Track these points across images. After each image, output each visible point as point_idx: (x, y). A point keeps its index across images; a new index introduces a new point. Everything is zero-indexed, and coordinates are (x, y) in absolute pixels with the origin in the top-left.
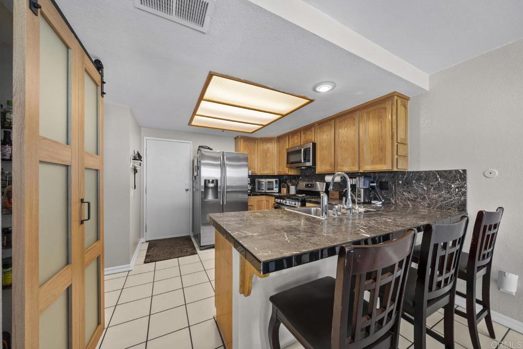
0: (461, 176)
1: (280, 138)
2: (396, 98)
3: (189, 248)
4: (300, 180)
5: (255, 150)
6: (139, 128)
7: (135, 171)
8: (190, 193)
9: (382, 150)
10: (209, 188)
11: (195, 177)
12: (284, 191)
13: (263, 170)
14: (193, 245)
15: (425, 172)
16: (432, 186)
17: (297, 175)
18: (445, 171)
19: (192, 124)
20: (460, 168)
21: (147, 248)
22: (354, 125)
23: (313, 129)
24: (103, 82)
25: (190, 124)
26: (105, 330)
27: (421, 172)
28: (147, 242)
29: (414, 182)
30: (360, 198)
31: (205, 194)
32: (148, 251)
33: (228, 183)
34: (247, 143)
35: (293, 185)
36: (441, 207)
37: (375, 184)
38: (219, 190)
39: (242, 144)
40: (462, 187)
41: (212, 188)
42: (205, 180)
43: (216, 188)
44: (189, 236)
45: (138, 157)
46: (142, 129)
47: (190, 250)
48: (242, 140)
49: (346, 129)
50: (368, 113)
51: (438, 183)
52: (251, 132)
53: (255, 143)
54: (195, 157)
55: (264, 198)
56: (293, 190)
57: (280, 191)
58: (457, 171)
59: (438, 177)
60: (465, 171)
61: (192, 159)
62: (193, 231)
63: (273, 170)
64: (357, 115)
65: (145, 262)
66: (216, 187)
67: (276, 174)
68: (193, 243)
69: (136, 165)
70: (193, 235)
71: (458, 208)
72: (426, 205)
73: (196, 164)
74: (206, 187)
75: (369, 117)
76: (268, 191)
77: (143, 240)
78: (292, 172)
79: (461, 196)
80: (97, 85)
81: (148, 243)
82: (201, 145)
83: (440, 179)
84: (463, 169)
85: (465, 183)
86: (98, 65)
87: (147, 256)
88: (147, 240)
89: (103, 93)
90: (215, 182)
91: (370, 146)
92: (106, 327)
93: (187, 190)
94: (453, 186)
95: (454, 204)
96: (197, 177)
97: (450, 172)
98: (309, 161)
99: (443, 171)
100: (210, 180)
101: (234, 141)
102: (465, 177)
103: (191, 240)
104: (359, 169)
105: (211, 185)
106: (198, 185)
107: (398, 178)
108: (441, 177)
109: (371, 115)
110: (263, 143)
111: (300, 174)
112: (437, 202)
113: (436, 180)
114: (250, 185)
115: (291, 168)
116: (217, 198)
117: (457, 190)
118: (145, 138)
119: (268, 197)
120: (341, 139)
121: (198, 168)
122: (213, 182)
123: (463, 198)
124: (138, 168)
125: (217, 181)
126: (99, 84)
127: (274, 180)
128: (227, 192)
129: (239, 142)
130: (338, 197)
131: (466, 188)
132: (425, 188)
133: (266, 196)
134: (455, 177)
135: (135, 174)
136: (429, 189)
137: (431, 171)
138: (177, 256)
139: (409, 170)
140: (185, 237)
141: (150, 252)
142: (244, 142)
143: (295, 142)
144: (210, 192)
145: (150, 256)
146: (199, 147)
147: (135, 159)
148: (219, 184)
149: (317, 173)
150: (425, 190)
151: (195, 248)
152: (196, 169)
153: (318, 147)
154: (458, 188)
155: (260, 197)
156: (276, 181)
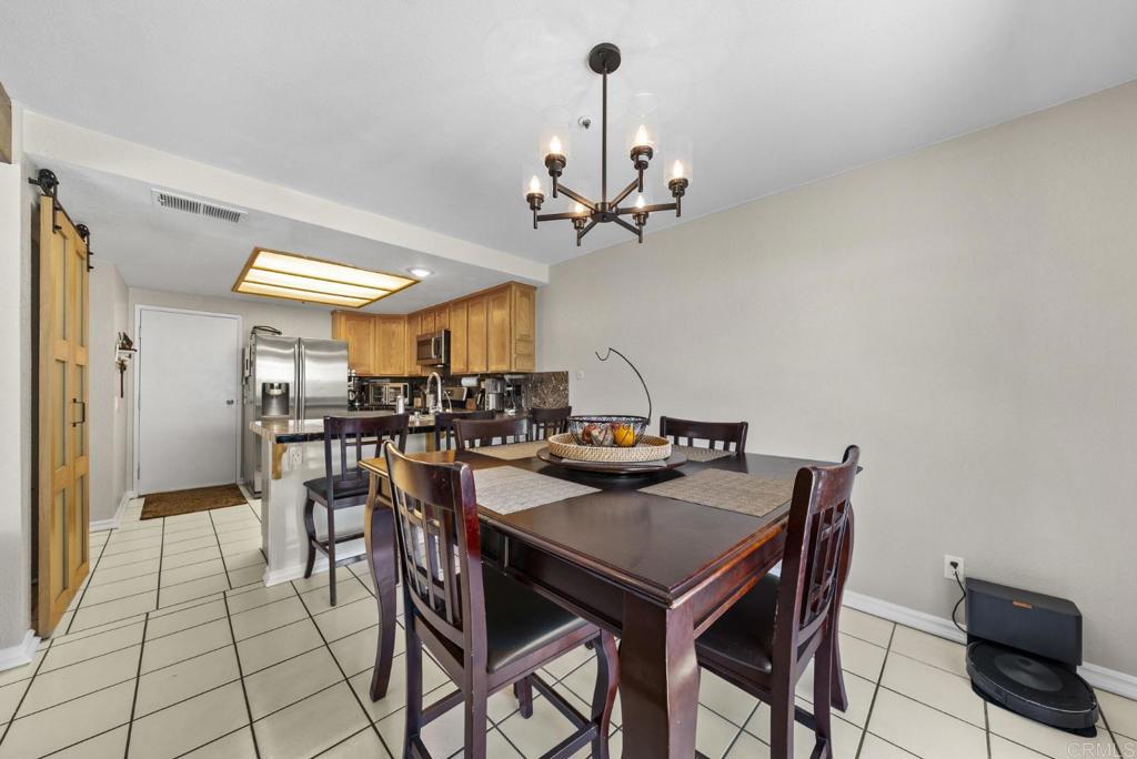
0: (565, 378)
1: (412, 317)
2: (514, 288)
3: (229, 495)
5: (369, 334)
6: (125, 289)
7: (123, 367)
9: (503, 347)
10: (272, 397)
11: (246, 378)
12: (418, 401)
13: (385, 368)
14: (242, 494)
15: (546, 373)
19: (240, 289)
20: (561, 370)
21: (142, 504)
23: (447, 310)
24: (89, 253)
25: (235, 288)
26: (90, 575)
27: (543, 373)
28: (140, 497)
29: (539, 385)
31: (264, 406)
32: (144, 506)
33: (309, 393)
34: (354, 322)
37: (511, 389)
38: (291, 404)
39: (343, 325)
40: (566, 389)
41: (277, 396)
42: (264, 385)
43: (285, 397)
44: (235, 484)
45: (127, 344)
46: (131, 289)
47: (233, 500)
48: (343, 319)
51: (553, 386)
52: (357, 305)
53: (370, 322)
54: (245, 345)
57: (412, 403)
58: (559, 374)
60: (566, 373)
62: (243, 475)
65: (142, 519)
66: (285, 395)
67: (404, 376)
68: (240, 492)
69: (123, 358)
70: (242, 482)
73: (247, 357)
74: (266, 396)
76: (390, 403)
77: (130, 494)
79: (565, 399)
80: (82, 258)
81: (143, 500)
82: (257, 325)
84: (564, 371)
85: (568, 385)
86: (83, 231)
87: (143, 513)
88: (142, 494)
89: (89, 267)
90: (284, 387)
92: (91, 570)
93: (230, 403)
94: (561, 389)
96: (251, 379)
98: (440, 356)
100: (276, 385)
101: (331, 317)
102: (568, 379)
103: (239, 489)
105: (276, 392)
106: (251, 393)
108: (555, 379)
110: (382, 324)
114: (354, 392)
115: (420, 365)
116: (288, 414)
117: (563, 392)
118: (138, 307)
120: (473, 328)
121: (252, 364)
122: (280, 386)
124: (126, 363)
125: (287, 385)
126: (85, 256)
127: (401, 385)
128: (305, 407)
129: (339, 319)
134: (562, 378)
135: (122, 373)
137: (549, 372)
138: (207, 508)
139: (537, 371)
140: (225, 486)
141: (150, 508)
142: (347, 320)
143: (428, 327)
144: (274, 402)
145: (151, 511)
146: (255, 328)
147: (123, 348)
148: (291, 394)
149: (451, 374)
151: (243, 497)
152: (247, 365)
153: (452, 337)
156: (405, 386)
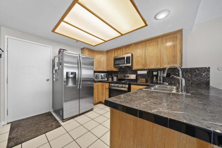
0: (208, 70)
1: (108, 52)
3: (53, 122)
4: (119, 74)
8: (51, 82)
9: (174, 57)
10: (69, 78)
11: (56, 71)
12: (110, 79)
13: (99, 68)
14: (56, 119)
15: (190, 68)
16: (193, 74)
17: (117, 71)
18: (200, 68)
19: (56, 31)
20: (207, 66)
21: (9, 130)
22: (158, 45)
23: (131, 47)
25: (53, 31)
27: (188, 69)
28: (8, 123)
29: (184, 73)
30: (161, 81)
31: (67, 82)
32: (11, 133)
33: (83, 77)
34: (89, 52)
35: (115, 76)
36: (197, 84)
38: (77, 79)
40: (208, 75)
41: (71, 78)
42: (67, 73)
43: (74, 78)
44: (50, 112)
46: (2, 28)
47: (54, 123)
48: (87, 51)
49: (152, 47)
50: (166, 39)
51: (196, 73)
52: (94, 45)
53: (94, 53)
55: (100, 84)
56: (115, 79)
57: (108, 80)
58: (206, 68)
59: (196, 70)
60: (209, 68)
61: (52, 58)
63: (104, 68)
64: (160, 40)
67: (105, 71)
68: (54, 117)
70: (52, 111)
71: (206, 84)
72: (190, 83)
73: (57, 61)
75: (167, 41)
76: (101, 80)
78: (116, 70)
79: (207, 79)
81: (10, 125)
83: (197, 72)
84: (208, 67)
85: (209, 73)
87: (10, 139)
90: (74, 74)
91: (167, 55)
93: (48, 80)
94: (203, 74)
95: (204, 82)
96: (59, 70)
97: (202, 68)
98: (130, 63)
99: (199, 68)
101: (81, 50)
102: (209, 70)
103: (52, 115)
104: (160, 66)
105: (71, 76)
107: (176, 71)
108: (198, 70)
109: (168, 40)
110: (98, 54)
111: (118, 71)
112: (196, 82)
113: (195, 72)
115: (116, 67)
116: (76, 85)
117: (205, 76)
118: (6, 37)
119: (103, 83)
120: (149, 52)
121: (61, 64)
122: (72, 74)
123: (208, 80)
125: (75, 73)
129: (85, 51)
130: (145, 81)
131: (209, 75)
132: (190, 76)
133: (101, 83)
134: (205, 70)
136: (192, 76)
137: (193, 68)
138: (44, 132)
140: (46, 113)
141: (13, 135)
142: (88, 51)
143: (119, 54)
144: (70, 80)
145: (14, 138)
146: (60, 49)
148: (77, 77)
149: (133, 69)
150: (189, 76)
151: (58, 122)
152: (57, 65)
153: (134, 56)
154: (205, 75)
155: (98, 83)
156: (106, 74)
